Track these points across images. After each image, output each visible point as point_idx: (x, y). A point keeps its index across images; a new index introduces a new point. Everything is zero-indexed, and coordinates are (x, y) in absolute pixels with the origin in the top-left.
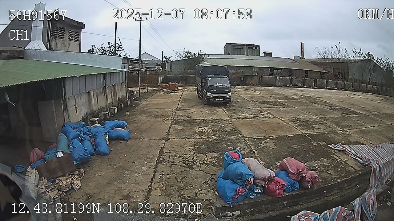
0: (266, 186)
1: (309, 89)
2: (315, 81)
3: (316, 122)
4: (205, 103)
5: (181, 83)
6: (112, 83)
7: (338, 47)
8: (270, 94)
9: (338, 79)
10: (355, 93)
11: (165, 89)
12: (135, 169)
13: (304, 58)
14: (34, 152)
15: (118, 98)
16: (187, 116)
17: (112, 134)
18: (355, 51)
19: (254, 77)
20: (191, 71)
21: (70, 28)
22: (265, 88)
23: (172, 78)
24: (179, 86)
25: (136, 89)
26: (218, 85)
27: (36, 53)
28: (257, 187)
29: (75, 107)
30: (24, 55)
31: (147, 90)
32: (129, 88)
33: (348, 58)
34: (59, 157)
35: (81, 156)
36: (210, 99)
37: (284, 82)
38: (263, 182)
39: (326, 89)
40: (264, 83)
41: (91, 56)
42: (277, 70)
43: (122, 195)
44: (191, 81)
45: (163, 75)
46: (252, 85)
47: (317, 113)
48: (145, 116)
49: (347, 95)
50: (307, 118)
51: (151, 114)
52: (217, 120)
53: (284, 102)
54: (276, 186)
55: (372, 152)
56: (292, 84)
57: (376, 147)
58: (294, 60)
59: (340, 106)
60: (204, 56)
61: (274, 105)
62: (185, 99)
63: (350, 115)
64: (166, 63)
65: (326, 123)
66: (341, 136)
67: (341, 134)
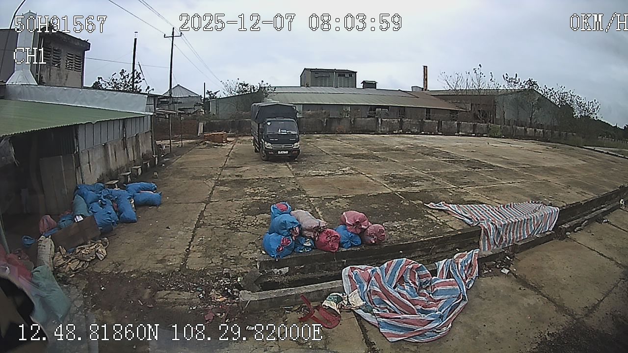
0: (317, 238)
1: (428, 136)
2: (440, 124)
3: (418, 178)
4: (263, 158)
5: (232, 132)
6: (134, 132)
7: (478, 72)
8: (363, 144)
9: (478, 121)
10: (505, 140)
11: (208, 140)
12: (169, 234)
13: (428, 89)
14: (45, 221)
15: (141, 154)
16: (236, 176)
17: (139, 198)
18: (507, 78)
19: (342, 121)
20: (246, 113)
22: (358, 136)
23: (219, 124)
24: (228, 137)
25: (165, 143)
26: (281, 132)
27: (23, 89)
28: (305, 239)
29: (88, 164)
30: (4, 94)
31: (182, 143)
32: (157, 142)
33: (495, 89)
34: (79, 221)
35: (104, 221)
36: (270, 153)
37: (389, 127)
38: (312, 233)
39: (456, 135)
40: (358, 128)
41: (103, 94)
42: (380, 109)
43: (156, 259)
44: (247, 129)
45: (206, 120)
46: (339, 132)
47: (426, 168)
48: (180, 178)
49: (488, 143)
50: (408, 173)
51: (188, 174)
52: (277, 178)
53: (380, 154)
54: (327, 238)
55: (493, 213)
56: (401, 129)
57: (504, 207)
58: (411, 93)
59: (468, 158)
60: (268, 90)
61: (363, 159)
62: (236, 154)
63: (479, 168)
64: (209, 102)
65: (434, 180)
66: (451, 194)
67: (452, 191)
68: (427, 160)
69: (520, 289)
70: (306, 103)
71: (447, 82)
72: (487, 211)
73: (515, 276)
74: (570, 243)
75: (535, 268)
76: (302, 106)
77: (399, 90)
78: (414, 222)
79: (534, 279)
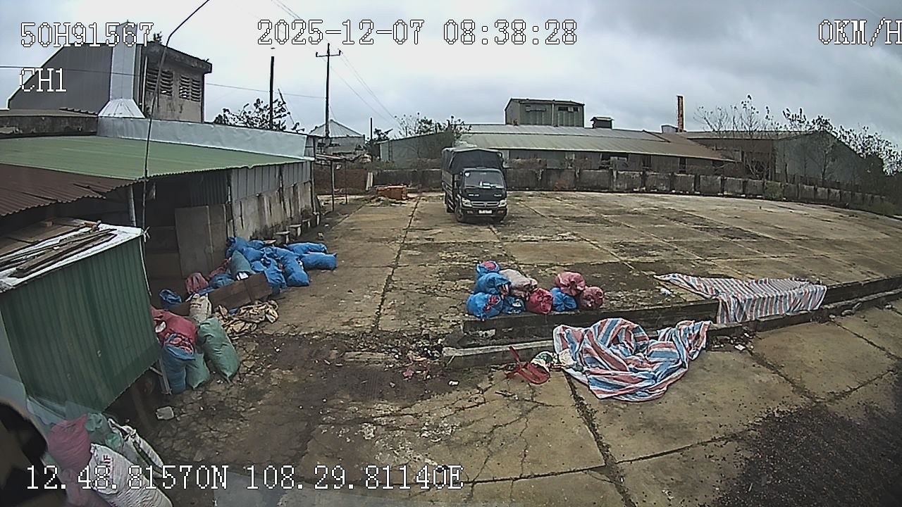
0: (527, 299)
1: (680, 196)
2: (697, 180)
3: (657, 247)
4: (459, 219)
5: (413, 186)
6: (291, 181)
7: (749, 107)
8: (590, 205)
9: (750, 176)
10: (784, 204)
11: (382, 196)
12: (353, 298)
13: (685, 130)
15: (300, 210)
17: (308, 260)
18: (789, 115)
19: (564, 173)
20: (433, 160)
21: (183, 72)
23: (395, 174)
24: (409, 193)
25: (322, 198)
26: (483, 186)
27: (127, 125)
28: (515, 299)
29: (240, 218)
30: (97, 128)
31: (346, 199)
33: (773, 130)
36: (468, 212)
37: (627, 183)
38: (522, 292)
39: (719, 196)
40: (586, 184)
42: (616, 158)
45: (376, 169)
46: (559, 188)
47: (668, 235)
48: (353, 240)
49: (760, 208)
50: (644, 241)
51: (363, 236)
52: (477, 243)
53: (612, 218)
54: (538, 298)
55: (741, 288)
56: (645, 186)
57: (756, 282)
58: (661, 136)
59: (728, 225)
60: (461, 128)
61: (588, 223)
62: (422, 214)
63: (738, 238)
64: (379, 144)
65: (677, 250)
66: (693, 266)
67: (696, 264)
68: (672, 227)
69: (754, 366)
70: (513, 148)
71: (707, 121)
72: (734, 286)
73: (752, 354)
74: (831, 327)
75: (778, 348)
76: (508, 151)
77: (644, 131)
78: (643, 293)
79: (773, 359)
